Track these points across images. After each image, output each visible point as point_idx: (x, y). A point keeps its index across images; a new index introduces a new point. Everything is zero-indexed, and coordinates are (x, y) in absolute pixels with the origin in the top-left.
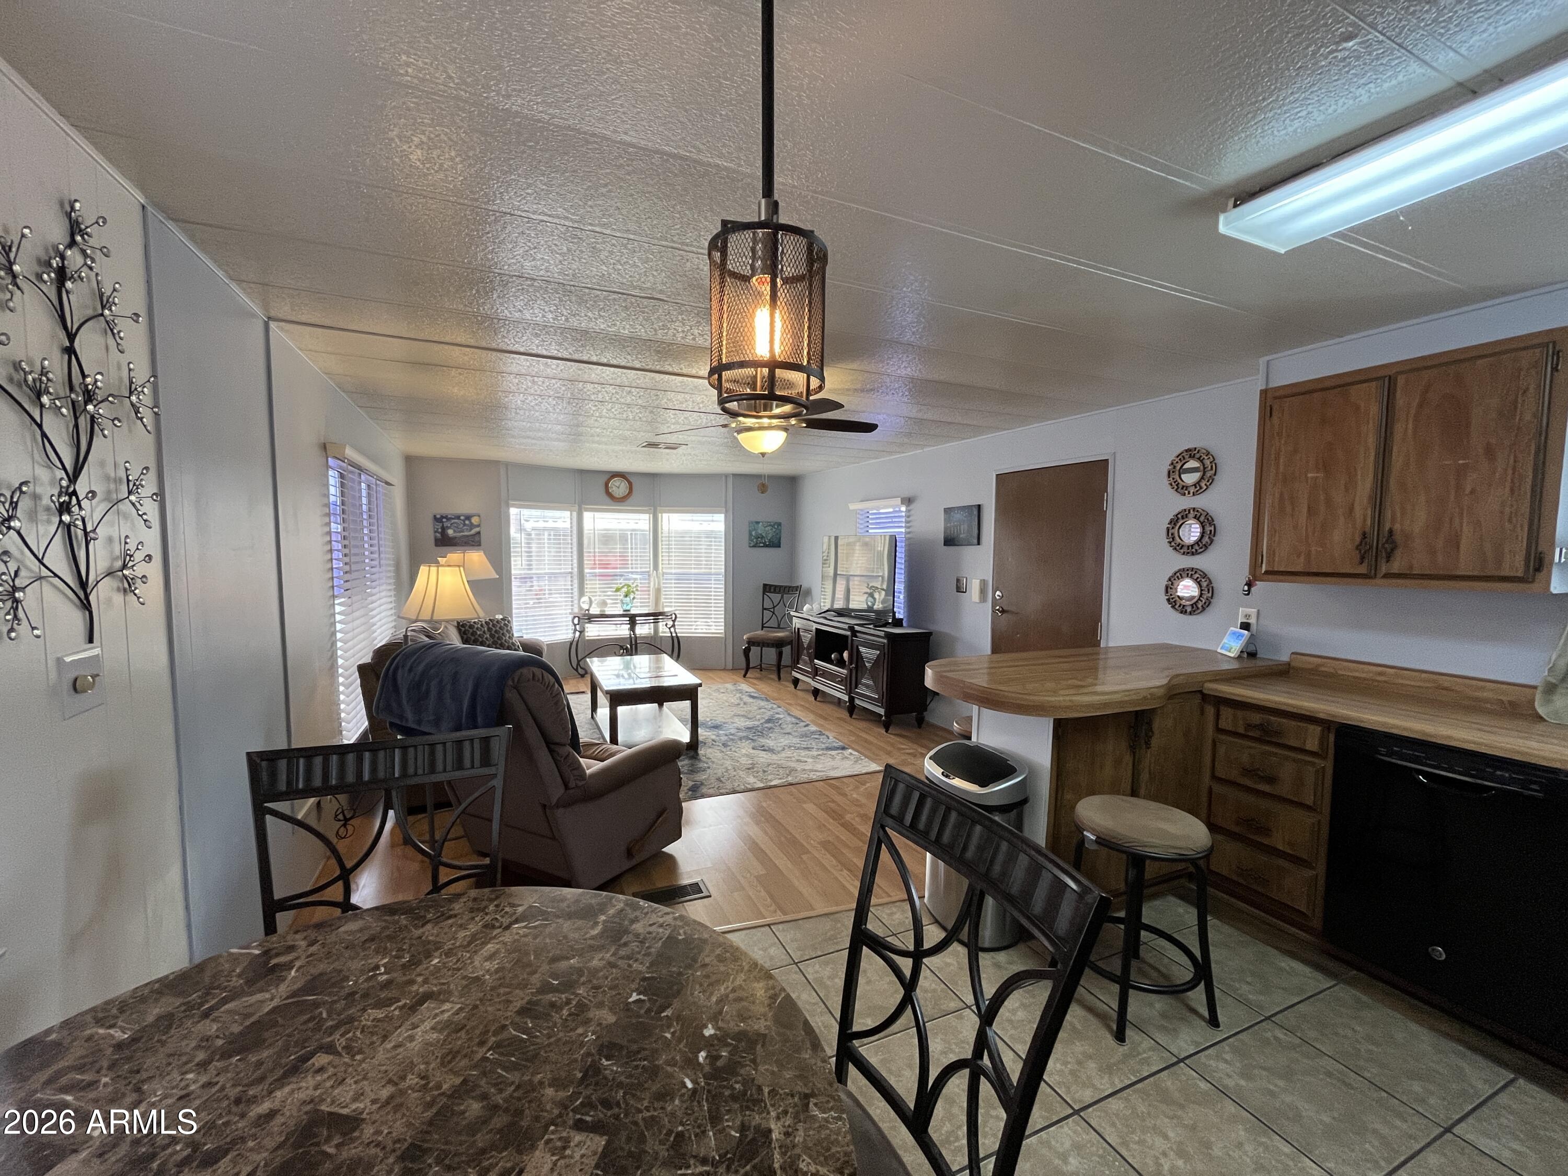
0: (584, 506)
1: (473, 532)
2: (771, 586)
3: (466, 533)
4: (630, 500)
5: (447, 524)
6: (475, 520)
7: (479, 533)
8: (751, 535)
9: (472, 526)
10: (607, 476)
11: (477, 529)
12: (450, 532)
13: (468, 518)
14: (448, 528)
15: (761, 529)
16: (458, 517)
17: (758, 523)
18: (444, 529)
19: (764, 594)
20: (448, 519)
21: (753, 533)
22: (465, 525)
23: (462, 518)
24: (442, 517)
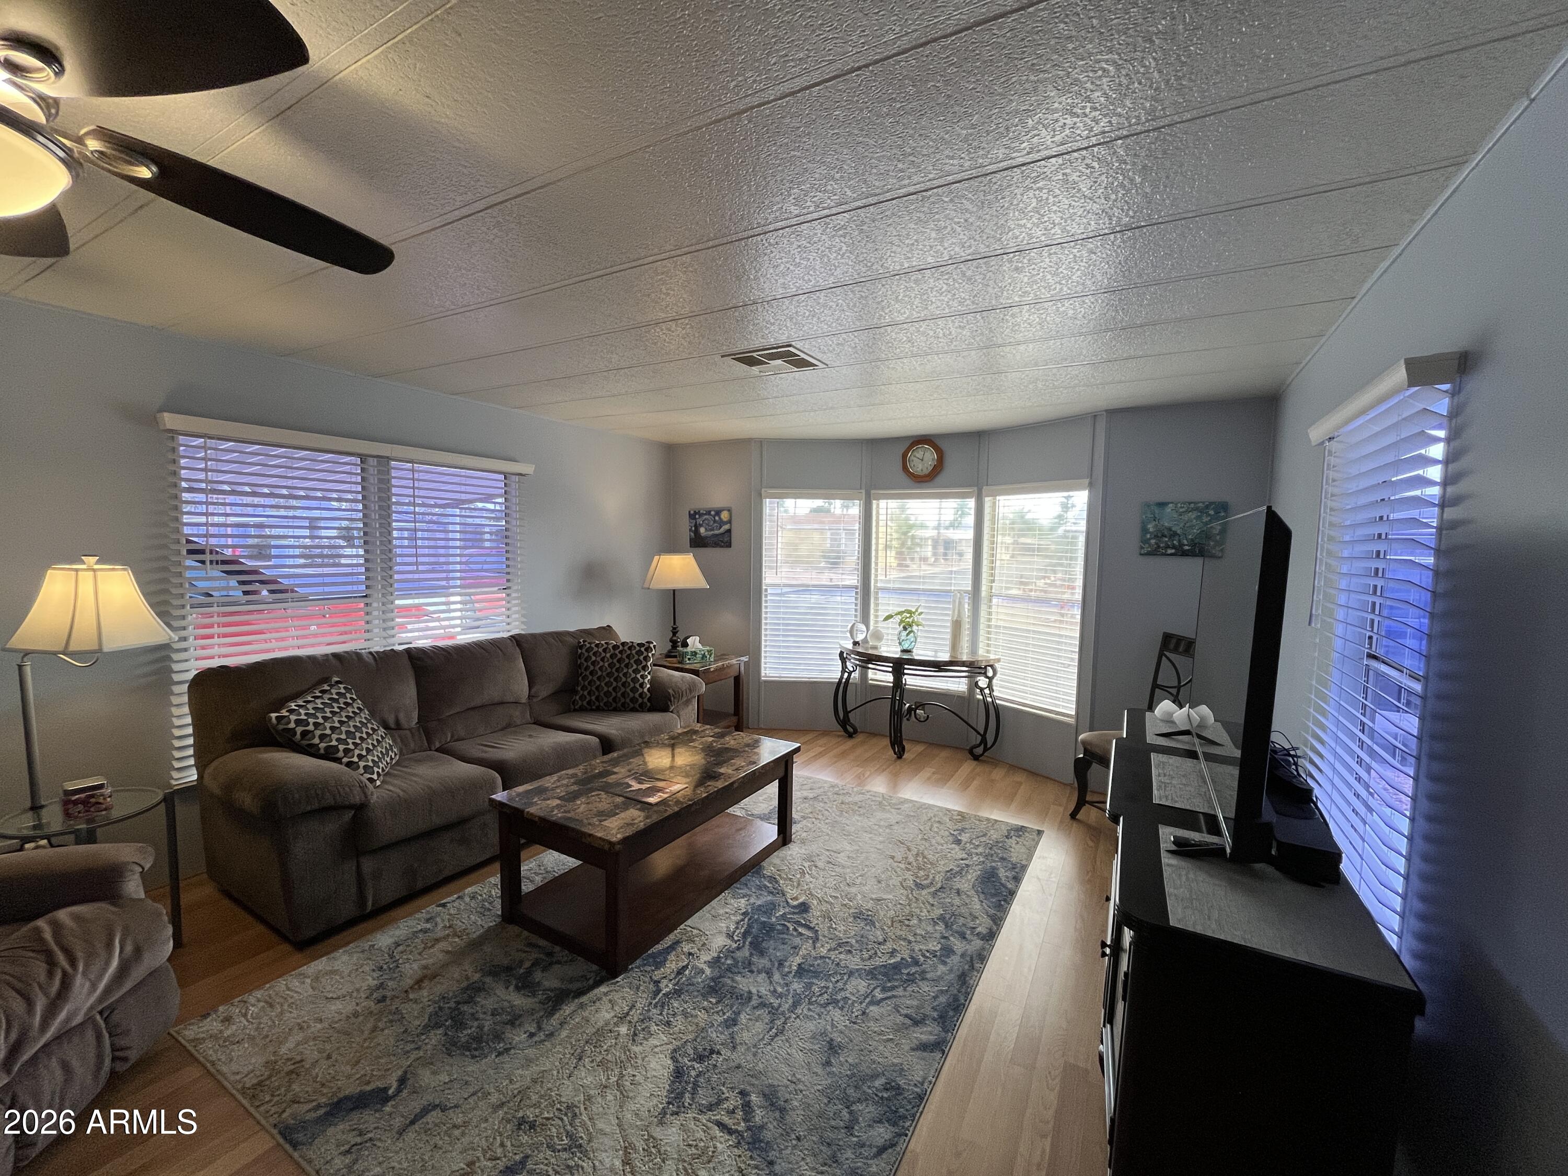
0: (873, 492)
1: (722, 530)
2: (1180, 639)
3: (716, 532)
4: (939, 479)
5: (700, 521)
6: (725, 516)
7: (729, 531)
8: (1144, 530)
9: (722, 523)
10: (907, 444)
11: (727, 527)
12: (702, 530)
13: (718, 513)
14: (701, 525)
15: (1169, 518)
16: (709, 513)
17: (1162, 505)
18: (697, 527)
19: (1161, 655)
20: (701, 515)
21: (1151, 527)
22: (715, 521)
23: (713, 513)
24: (695, 513)
